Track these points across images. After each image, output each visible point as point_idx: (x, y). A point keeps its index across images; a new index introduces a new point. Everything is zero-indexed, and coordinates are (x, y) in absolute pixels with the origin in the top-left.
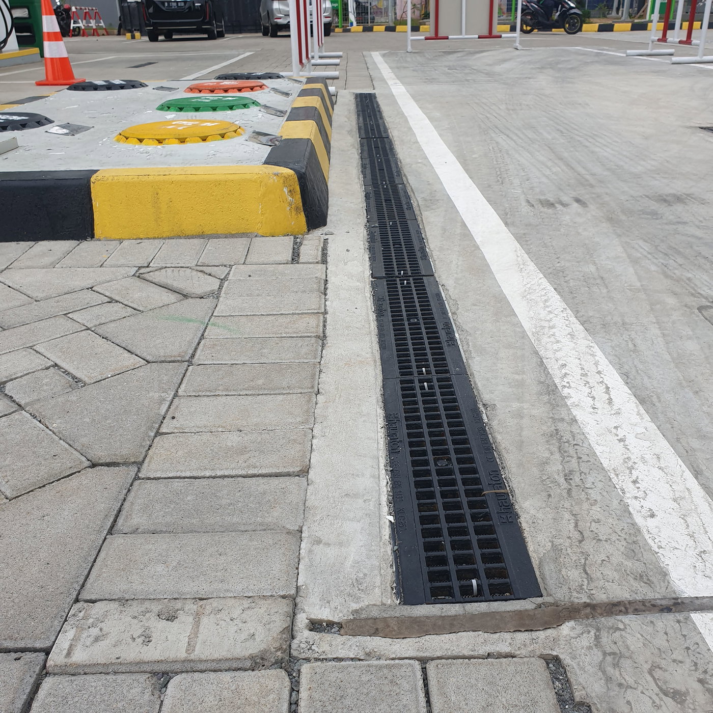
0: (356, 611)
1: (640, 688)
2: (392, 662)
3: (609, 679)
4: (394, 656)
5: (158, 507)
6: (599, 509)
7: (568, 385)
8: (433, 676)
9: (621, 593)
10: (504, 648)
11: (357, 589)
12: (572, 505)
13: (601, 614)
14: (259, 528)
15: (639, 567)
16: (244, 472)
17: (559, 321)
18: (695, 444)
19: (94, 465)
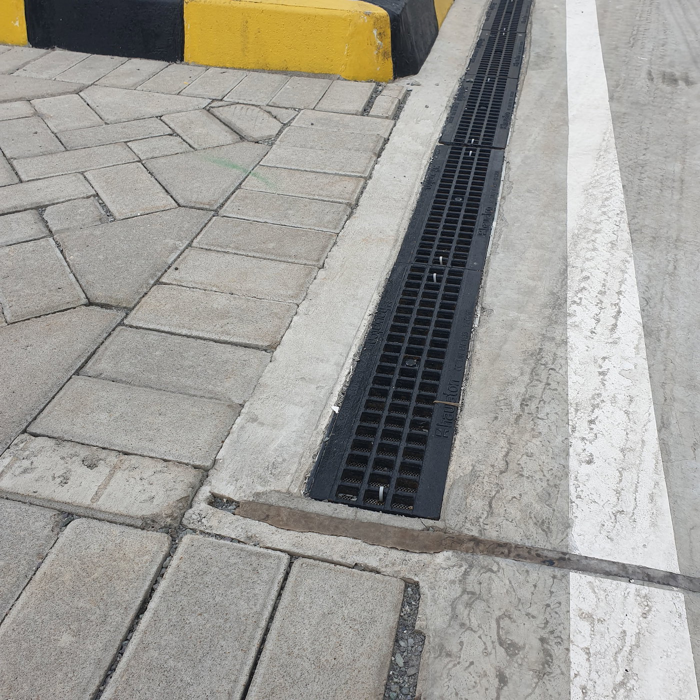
0: (258, 494)
1: (481, 632)
2: (265, 551)
3: (455, 617)
4: (270, 545)
5: (127, 356)
6: (538, 443)
7: (578, 301)
8: (295, 573)
9: (513, 534)
10: (373, 563)
11: (270, 472)
12: (513, 434)
13: (482, 552)
14: (207, 395)
15: (546, 512)
16: (217, 337)
17: (607, 227)
18: (679, 392)
19: (90, 304)
